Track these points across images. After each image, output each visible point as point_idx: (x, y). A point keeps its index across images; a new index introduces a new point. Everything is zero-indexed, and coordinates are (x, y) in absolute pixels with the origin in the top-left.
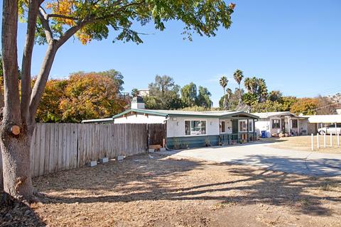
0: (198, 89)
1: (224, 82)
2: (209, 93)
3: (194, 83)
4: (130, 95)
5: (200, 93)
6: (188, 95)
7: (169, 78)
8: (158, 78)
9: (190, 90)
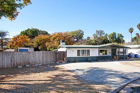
0: (117, 35)
1: (131, 31)
2: (123, 36)
3: (115, 32)
4: (86, 39)
5: (118, 36)
6: (112, 38)
7: (102, 31)
8: (97, 31)
9: (113, 35)
